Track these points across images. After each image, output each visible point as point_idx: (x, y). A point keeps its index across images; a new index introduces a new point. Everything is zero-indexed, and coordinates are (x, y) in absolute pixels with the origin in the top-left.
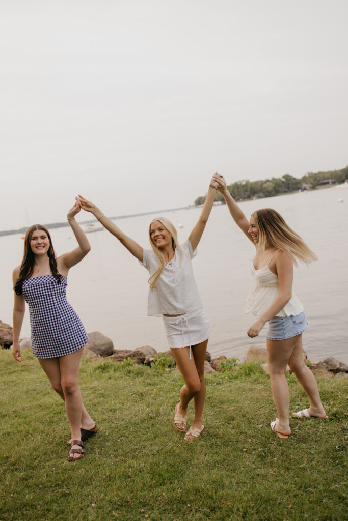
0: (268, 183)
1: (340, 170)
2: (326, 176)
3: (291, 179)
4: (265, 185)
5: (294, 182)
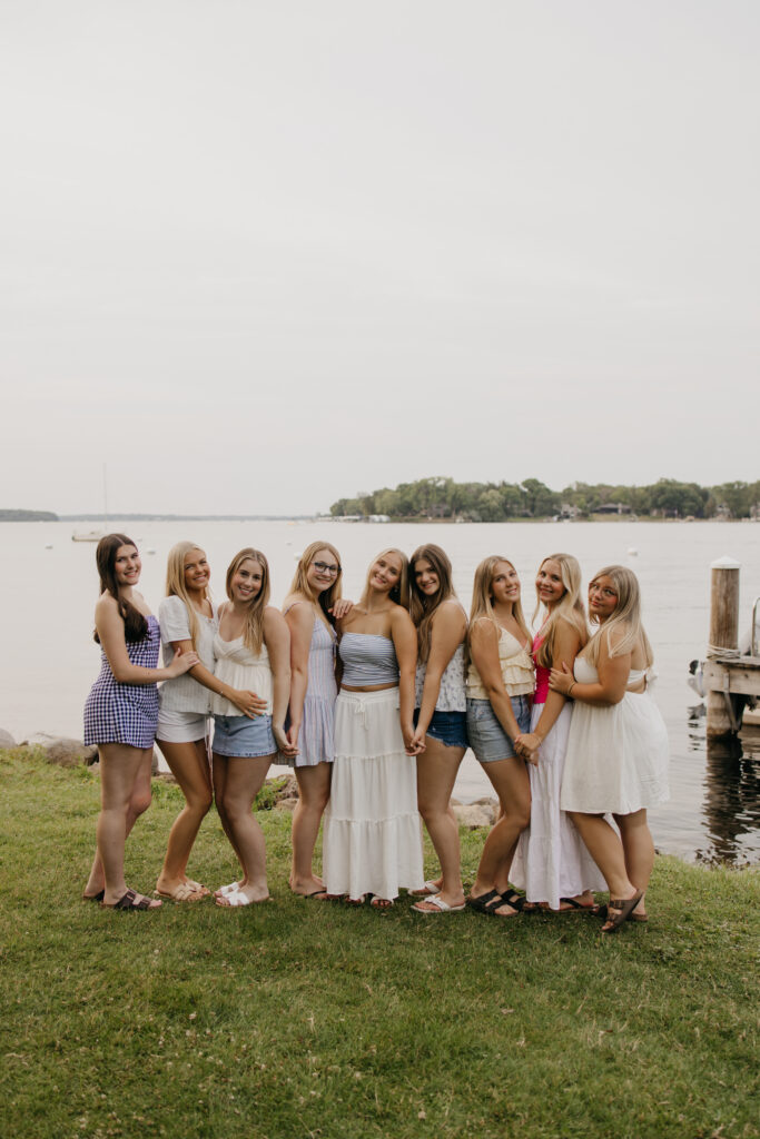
0: (492, 491)
1: (642, 488)
2: (614, 495)
3: (539, 490)
4: (484, 495)
5: (547, 497)
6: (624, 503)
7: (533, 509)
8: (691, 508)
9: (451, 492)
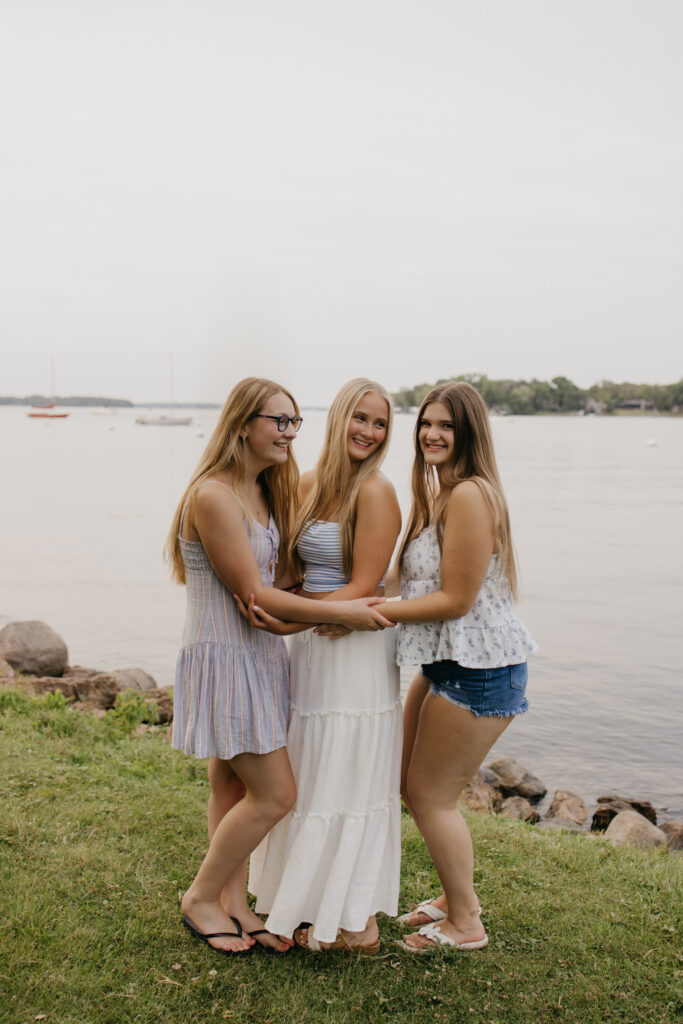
0: (523, 387)
2: (637, 392)
3: (568, 387)
4: (516, 391)
5: (574, 393)
6: (647, 400)
7: (561, 404)
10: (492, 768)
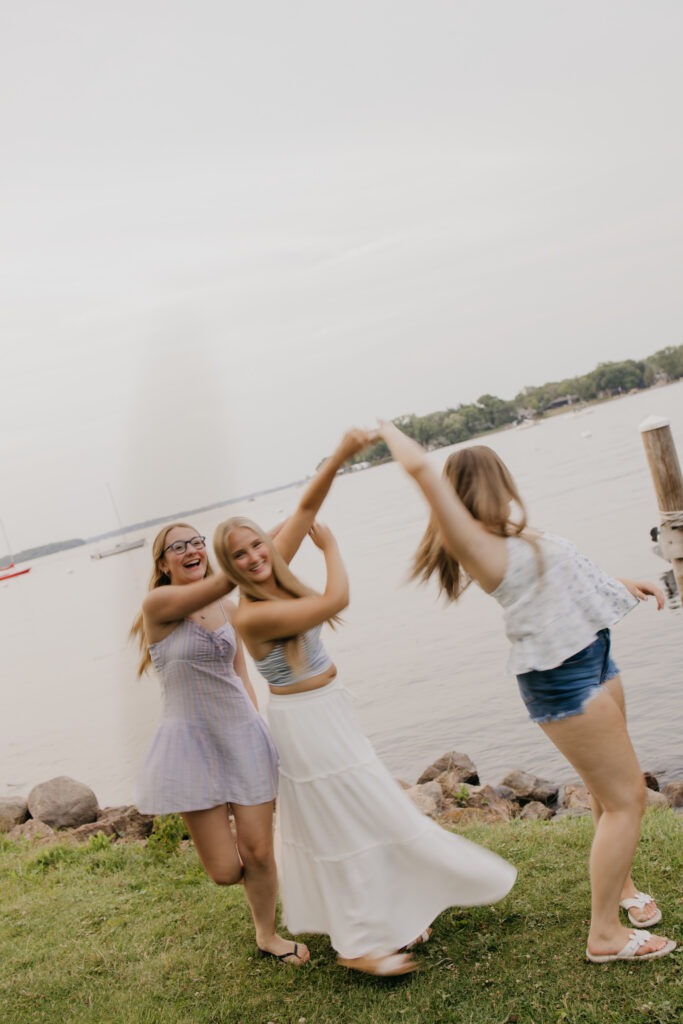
0: (452, 416)
1: (585, 377)
2: (560, 390)
3: (494, 403)
4: (447, 421)
5: (501, 408)
6: (572, 394)
7: (493, 421)
8: (632, 382)
9: (417, 426)
10: (505, 784)
